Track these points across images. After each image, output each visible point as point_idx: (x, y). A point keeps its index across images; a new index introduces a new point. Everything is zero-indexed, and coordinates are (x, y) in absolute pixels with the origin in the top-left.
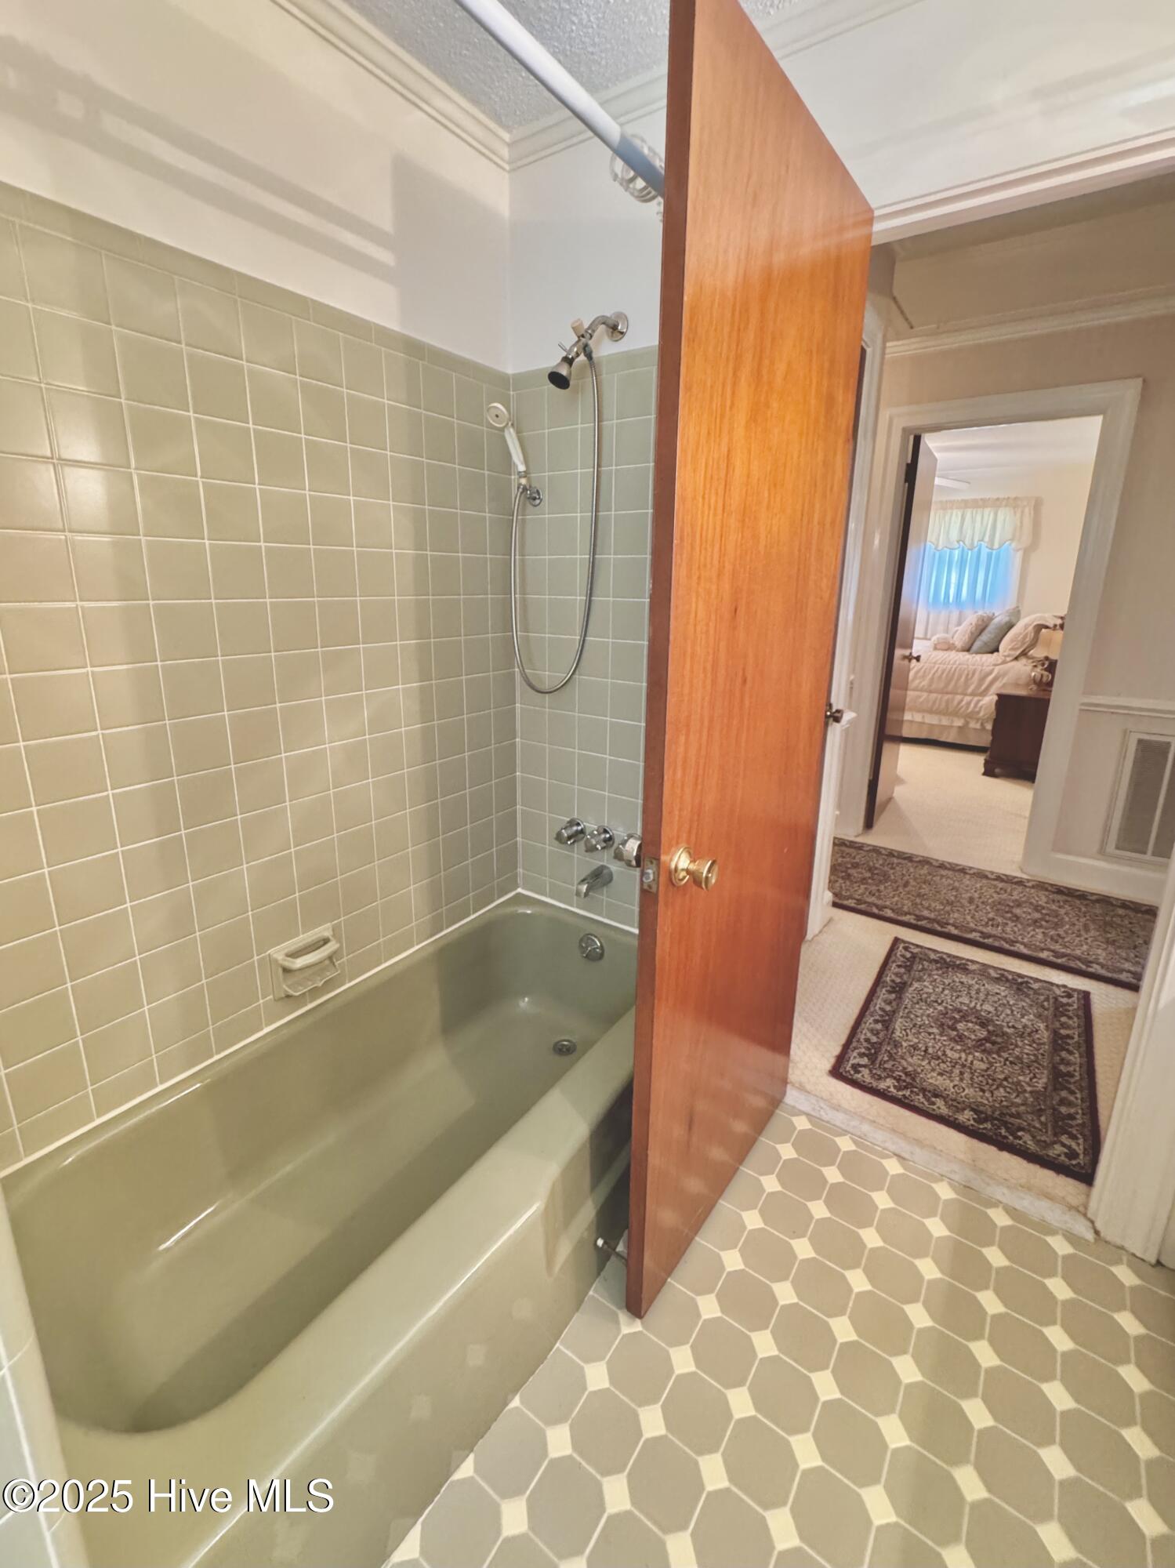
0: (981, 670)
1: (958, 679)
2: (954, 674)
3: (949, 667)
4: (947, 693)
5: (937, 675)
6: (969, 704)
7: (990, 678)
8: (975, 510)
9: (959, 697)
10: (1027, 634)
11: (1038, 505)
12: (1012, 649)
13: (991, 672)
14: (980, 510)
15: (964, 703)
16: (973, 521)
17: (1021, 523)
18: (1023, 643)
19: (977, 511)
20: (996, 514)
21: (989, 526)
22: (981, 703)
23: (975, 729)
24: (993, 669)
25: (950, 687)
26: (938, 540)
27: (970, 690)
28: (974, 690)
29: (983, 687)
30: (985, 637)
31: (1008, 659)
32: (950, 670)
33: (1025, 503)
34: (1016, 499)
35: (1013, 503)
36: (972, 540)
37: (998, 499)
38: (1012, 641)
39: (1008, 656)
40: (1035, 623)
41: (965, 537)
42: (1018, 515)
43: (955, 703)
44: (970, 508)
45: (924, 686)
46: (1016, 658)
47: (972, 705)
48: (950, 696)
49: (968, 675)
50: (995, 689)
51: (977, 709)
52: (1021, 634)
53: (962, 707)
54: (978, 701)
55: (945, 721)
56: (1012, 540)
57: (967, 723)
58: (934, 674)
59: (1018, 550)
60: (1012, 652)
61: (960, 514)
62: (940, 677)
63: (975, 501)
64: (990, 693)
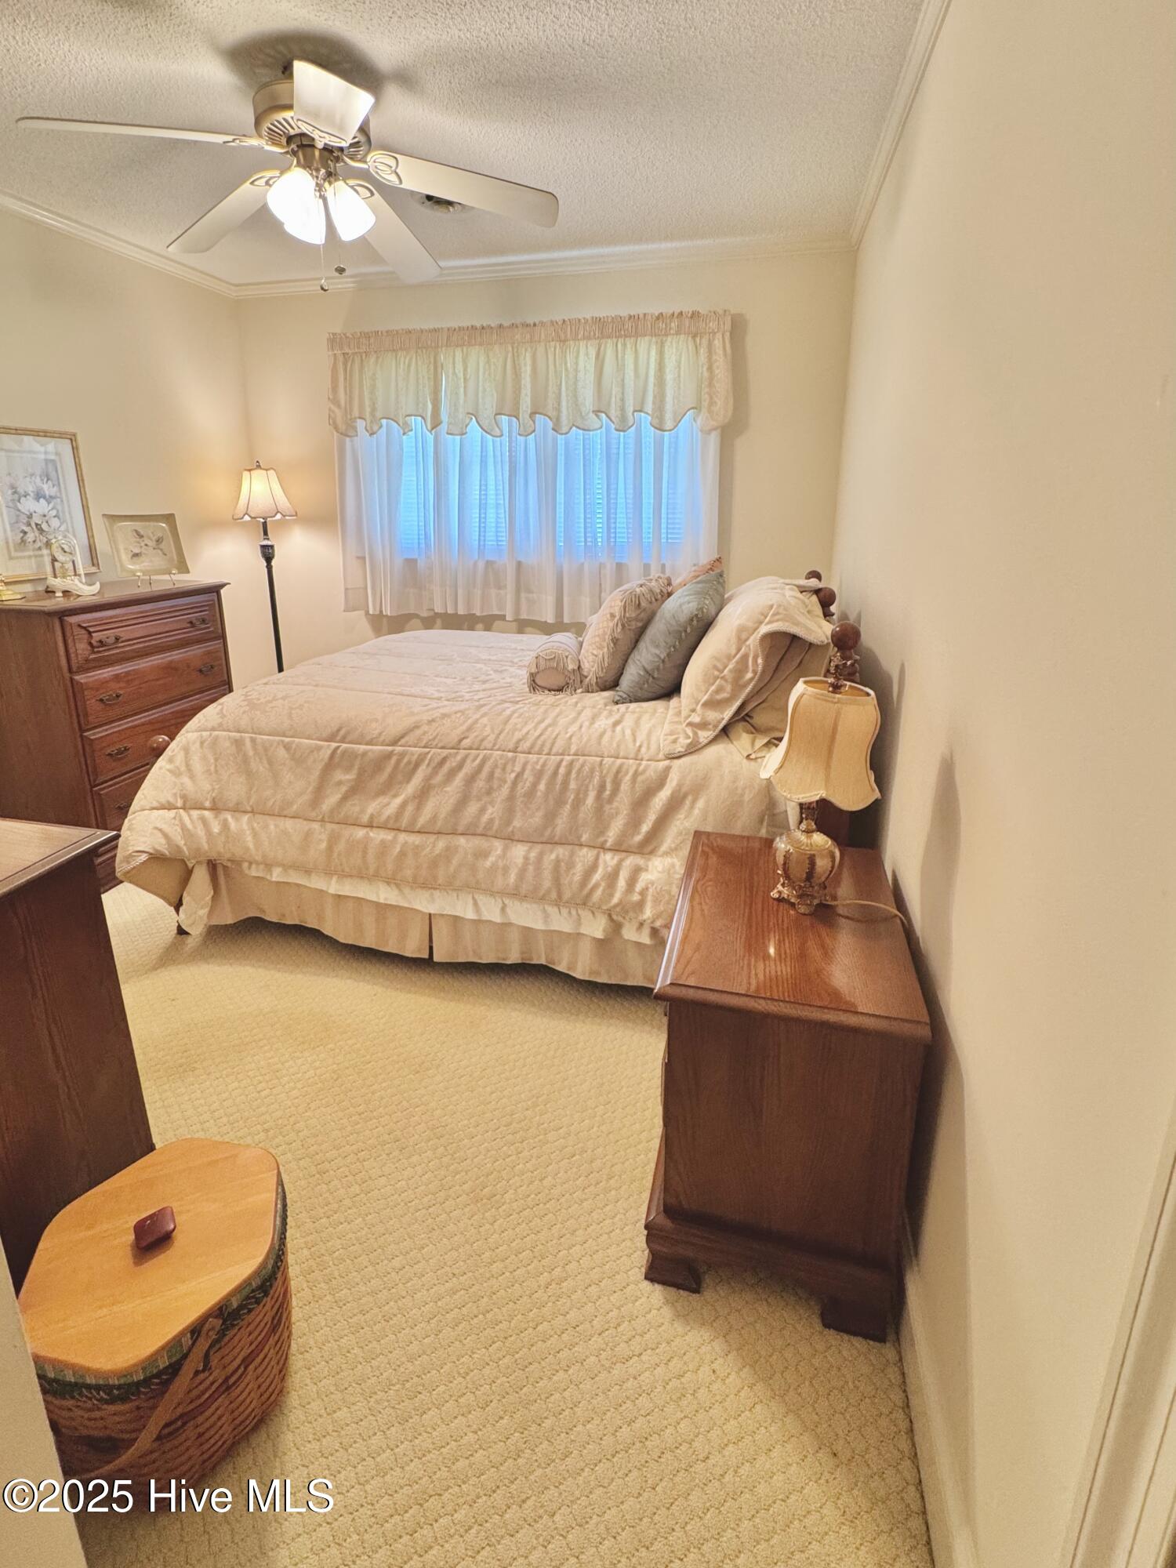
0: (636, 774)
1: (578, 803)
2: (566, 783)
3: (554, 759)
4: (553, 842)
5: (521, 789)
6: (612, 877)
7: (664, 794)
8: (621, 341)
9: (586, 855)
10: (745, 657)
11: (738, 328)
12: (710, 704)
13: (661, 782)
14: (629, 342)
15: (597, 877)
16: (620, 368)
17: (710, 369)
18: (738, 685)
19: (624, 345)
20: (661, 354)
21: (652, 373)
22: (644, 879)
23: (638, 944)
24: (668, 769)
25: (561, 824)
26: (559, 410)
27: (611, 836)
28: (623, 835)
29: (645, 828)
30: (647, 655)
31: (705, 736)
32: (555, 773)
33: (713, 325)
34: (695, 315)
35: (691, 324)
36: (623, 409)
37: (660, 317)
38: (709, 680)
39: (703, 725)
40: (764, 629)
41: (609, 404)
42: (703, 351)
43: (579, 870)
44: (609, 337)
45: (491, 821)
46: (726, 731)
47: (622, 883)
48: (561, 852)
49: (602, 787)
50: (684, 823)
51: (636, 897)
52: (730, 658)
53: (596, 886)
54: (637, 871)
55: (561, 922)
56: (697, 408)
57: (616, 927)
58: (515, 783)
59: (710, 432)
60: (712, 715)
61: (593, 352)
62: (531, 793)
63: (618, 321)
64: (664, 848)
